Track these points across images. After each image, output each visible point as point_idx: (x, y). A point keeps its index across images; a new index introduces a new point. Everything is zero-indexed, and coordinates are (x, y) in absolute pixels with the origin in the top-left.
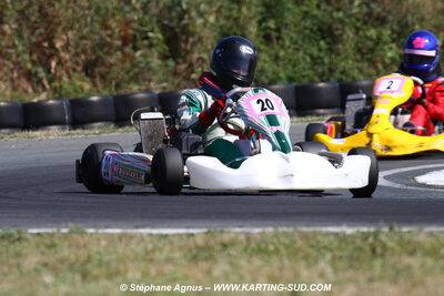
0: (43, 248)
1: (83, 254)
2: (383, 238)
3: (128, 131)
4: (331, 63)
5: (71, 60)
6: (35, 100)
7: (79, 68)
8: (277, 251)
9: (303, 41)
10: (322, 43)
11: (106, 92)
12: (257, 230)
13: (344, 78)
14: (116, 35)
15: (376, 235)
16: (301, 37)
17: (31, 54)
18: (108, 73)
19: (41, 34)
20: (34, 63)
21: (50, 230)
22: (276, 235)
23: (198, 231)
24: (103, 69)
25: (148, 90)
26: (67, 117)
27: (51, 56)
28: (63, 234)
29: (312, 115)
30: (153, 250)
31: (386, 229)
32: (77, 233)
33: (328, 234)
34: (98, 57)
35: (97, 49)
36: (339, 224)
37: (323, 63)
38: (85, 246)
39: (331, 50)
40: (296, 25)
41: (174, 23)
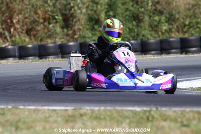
1: (17, 118)
2: (153, 113)
3: (44, 61)
4: (138, 30)
5: (20, 28)
6: (4, 46)
7: (24, 32)
8: (105, 118)
9: (126, 21)
10: (134, 23)
11: (35, 43)
12: (96, 108)
13: (144, 38)
14: (41, 17)
15: (149, 112)
16: (124, 19)
17: (2, 25)
18: (37, 34)
19: (7, 16)
20: (3, 29)
21: (3, 107)
22: (105, 111)
23: (70, 108)
24: (34, 32)
25: (55, 42)
26: (17, 54)
27: (11, 26)
28: (9, 109)
30: (49, 116)
31: (154, 109)
32: (15, 108)
33: (128, 111)
34: (33, 27)
35: (32, 23)
36: (133, 106)
37: (134, 32)
38: (18, 114)
39: (138, 26)
40: (122, 14)
41: (67, 12)
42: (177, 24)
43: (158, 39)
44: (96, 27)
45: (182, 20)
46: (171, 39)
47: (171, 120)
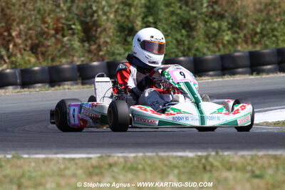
1: (19, 172)
2: (211, 159)
3: (57, 90)
4: (189, 41)
5: (22, 43)
7: (28, 49)
8: (144, 169)
9: (171, 30)
10: (183, 31)
11: (45, 64)
12: (132, 155)
13: (198, 53)
14: (51, 27)
15: (207, 158)
16: (170, 27)
18: (46, 52)
19: (3, 27)
22: (144, 158)
23: (94, 156)
25: (72, 62)
26: (18, 81)
27: (9, 41)
28: (8, 159)
30: (65, 169)
31: (213, 153)
32: (16, 158)
33: (176, 157)
34: (40, 42)
35: (39, 36)
36: (184, 150)
37: (184, 44)
38: (21, 167)
39: (189, 36)
40: (166, 20)
41: (88, 20)
42: (245, 32)
43: (218, 54)
44: (129, 39)
45: (251, 26)
46: (237, 54)
47: (237, 170)
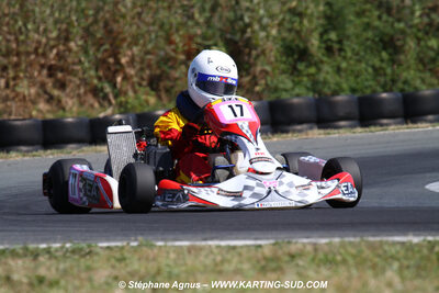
0: (113, 261)
1: (152, 267)
4: (393, 71)
5: (136, 75)
6: (102, 115)
7: (145, 83)
8: (344, 261)
9: (365, 51)
10: (384, 55)
12: (323, 241)
13: (406, 88)
14: (180, 50)
16: (363, 47)
17: (97, 70)
18: (172, 87)
19: (106, 50)
20: (100, 79)
21: (119, 244)
22: (343, 245)
23: (266, 243)
27: (116, 72)
28: (133, 247)
29: (375, 125)
30: (222, 262)
32: (146, 246)
33: (394, 243)
34: (163, 72)
35: (161, 63)
36: (404, 232)
37: (385, 75)
38: (154, 259)
39: (393, 61)
40: (357, 36)
41: (237, 37)
44: (301, 66)
